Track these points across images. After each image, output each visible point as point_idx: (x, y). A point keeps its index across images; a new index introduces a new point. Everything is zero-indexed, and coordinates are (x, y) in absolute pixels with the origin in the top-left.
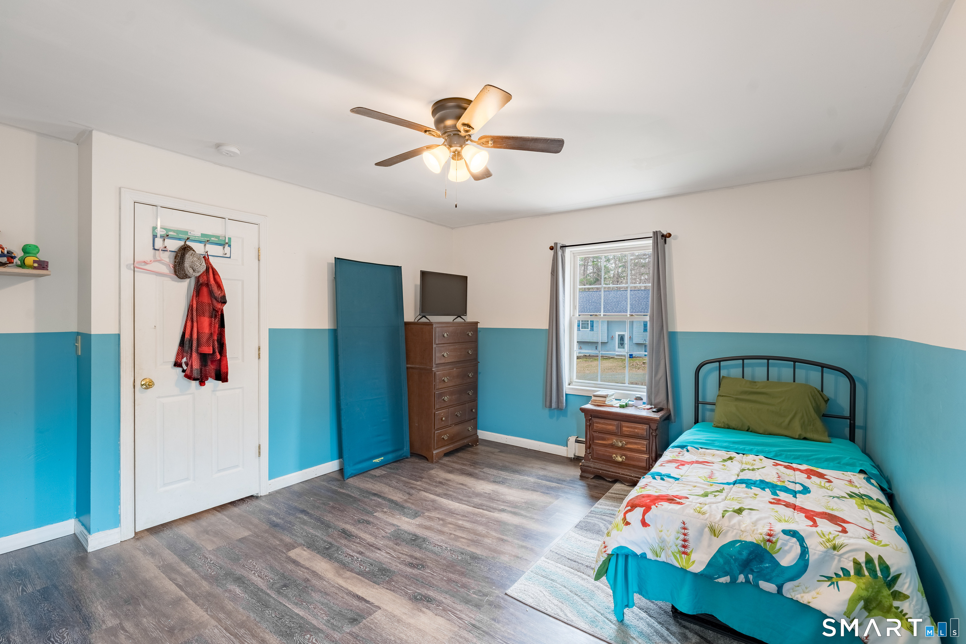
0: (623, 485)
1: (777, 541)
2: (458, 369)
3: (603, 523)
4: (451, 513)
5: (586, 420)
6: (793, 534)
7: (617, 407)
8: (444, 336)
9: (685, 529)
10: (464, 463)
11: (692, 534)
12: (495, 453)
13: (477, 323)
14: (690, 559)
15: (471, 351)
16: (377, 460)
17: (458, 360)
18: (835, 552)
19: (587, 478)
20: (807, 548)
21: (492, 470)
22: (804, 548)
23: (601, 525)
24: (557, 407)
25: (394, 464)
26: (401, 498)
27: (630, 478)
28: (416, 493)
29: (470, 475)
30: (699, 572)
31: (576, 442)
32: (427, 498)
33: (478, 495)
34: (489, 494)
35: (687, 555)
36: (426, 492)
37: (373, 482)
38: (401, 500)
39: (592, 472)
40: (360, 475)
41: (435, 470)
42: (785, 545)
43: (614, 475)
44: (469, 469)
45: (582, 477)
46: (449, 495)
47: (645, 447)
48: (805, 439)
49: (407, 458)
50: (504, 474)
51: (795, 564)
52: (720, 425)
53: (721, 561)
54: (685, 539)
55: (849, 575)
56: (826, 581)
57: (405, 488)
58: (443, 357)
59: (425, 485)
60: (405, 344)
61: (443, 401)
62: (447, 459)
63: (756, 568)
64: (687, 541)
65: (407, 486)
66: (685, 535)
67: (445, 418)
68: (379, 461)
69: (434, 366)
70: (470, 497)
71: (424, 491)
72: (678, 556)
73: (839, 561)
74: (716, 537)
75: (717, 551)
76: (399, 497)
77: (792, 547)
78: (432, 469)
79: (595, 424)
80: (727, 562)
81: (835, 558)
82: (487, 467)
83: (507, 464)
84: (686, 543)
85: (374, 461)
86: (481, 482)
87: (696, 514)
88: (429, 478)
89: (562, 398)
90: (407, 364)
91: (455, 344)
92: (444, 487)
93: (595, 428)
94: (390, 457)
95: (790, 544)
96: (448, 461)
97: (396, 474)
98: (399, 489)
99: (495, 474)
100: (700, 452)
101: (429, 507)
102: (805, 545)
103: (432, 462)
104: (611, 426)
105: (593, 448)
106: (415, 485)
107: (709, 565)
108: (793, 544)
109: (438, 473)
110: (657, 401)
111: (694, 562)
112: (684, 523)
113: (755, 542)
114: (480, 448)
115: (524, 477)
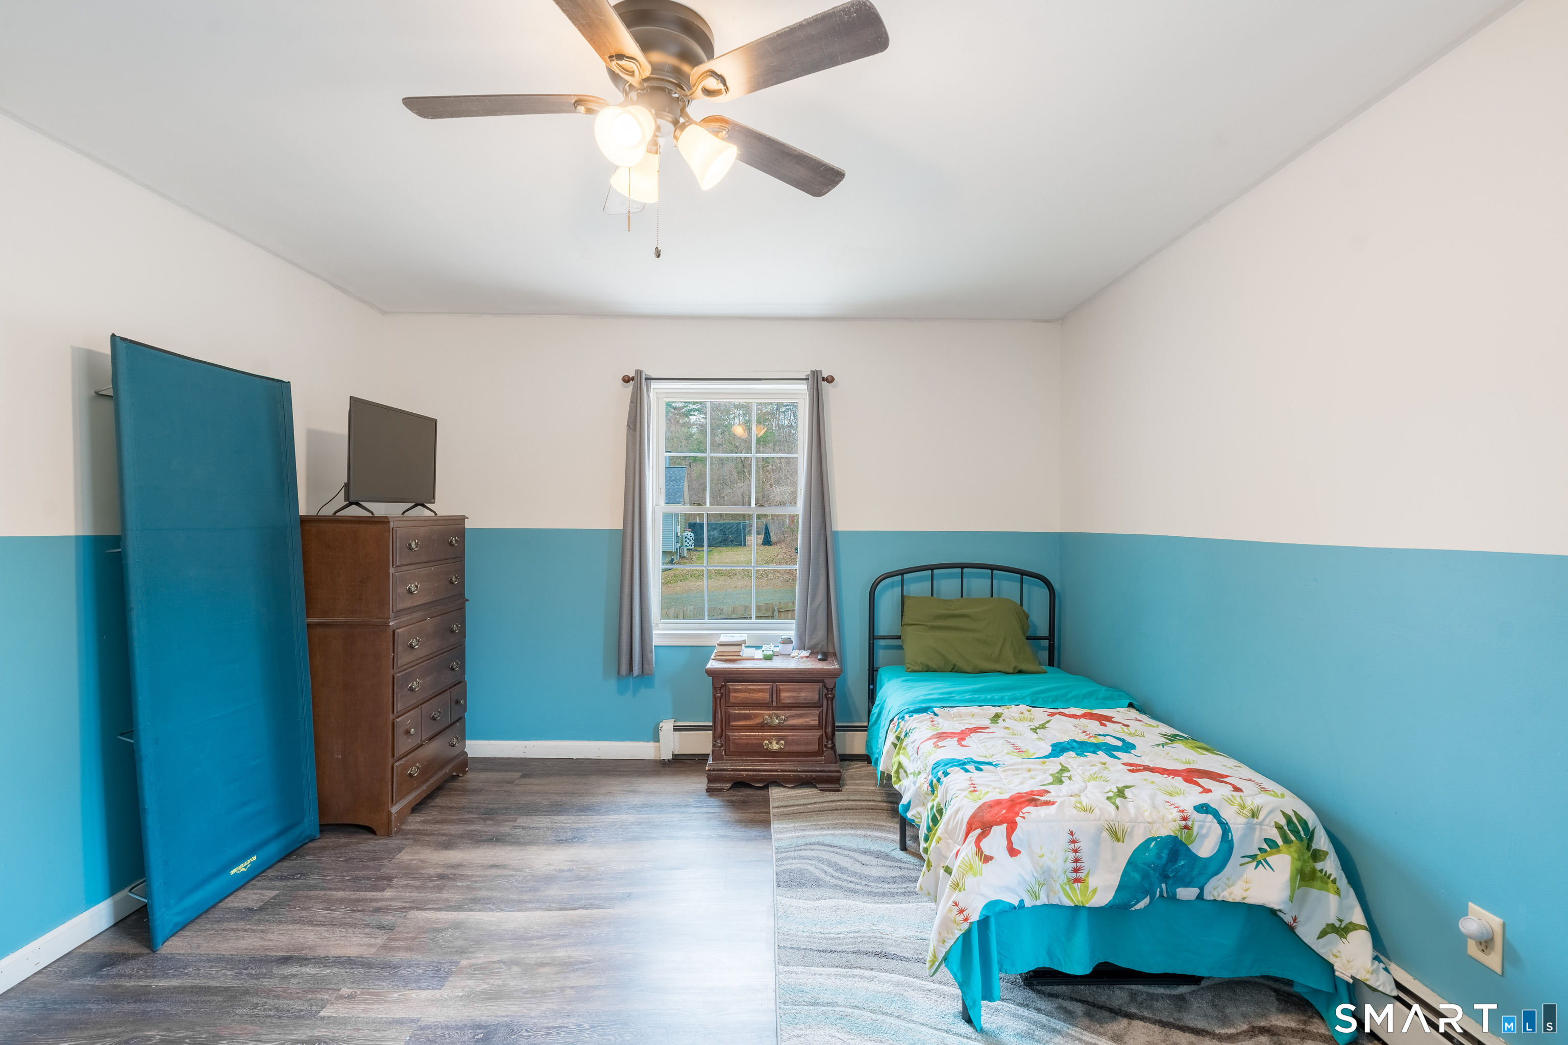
0: (783, 789)
1: (1193, 824)
2: (435, 619)
3: (811, 865)
4: (521, 939)
5: (715, 689)
6: (1203, 809)
7: (761, 659)
8: (410, 548)
9: (1074, 842)
10: (464, 817)
11: (1084, 845)
12: (517, 782)
13: (463, 519)
14: (1087, 887)
15: (457, 577)
16: (240, 867)
17: (434, 599)
18: (1255, 820)
19: (720, 790)
20: (1227, 823)
21: (535, 818)
22: (1224, 825)
23: (811, 868)
24: (641, 673)
25: (286, 864)
26: (370, 946)
27: (794, 775)
28: (400, 920)
29: (497, 840)
30: (1107, 905)
31: (675, 730)
32: (436, 923)
33: (549, 879)
34: (569, 870)
35: (1081, 882)
36: (423, 909)
37: (254, 928)
38: (373, 950)
39: (729, 777)
40: (199, 921)
41: (407, 850)
42: (1201, 827)
43: (768, 775)
44: (487, 829)
45: (710, 791)
46: (484, 899)
47: (817, 719)
48: (1020, 672)
49: (312, 840)
50: (566, 821)
51: (1218, 851)
52: (916, 668)
53: (1137, 876)
54: (1076, 859)
55: (1277, 846)
56: (1250, 862)
57: (359, 916)
58: (409, 595)
59: (408, 894)
60: (302, 568)
61: (409, 692)
62: (418, 818)
63: (1172, 872)
64: (1079, 860)
65: (362, 911)
66: (1076, 851)
67: (415, 730)
68: (245, 867)
69: (392, 615)
70: (536, 890)
71: (418, 909)
72: (1067, 888)
73: (1261, 830)
74: (1121, 843)
75: (1127, 864)
76: (361, 945)
77: (1210, 827)
78: (400, 850)
79: (732, 694)
80: (1145, 876)
81: (1255, 828)
82: (521, 814)
83: (558, 799)
84: (1079, 864)
85: (232, 872)
86: (533, 850)
87: (1083, 813)
88: (406, 875)
89: (649, 655)
90: (308, 616)
91: (429, 564)
92: (459, 884)
93: (732, 700)
94: (273, 849)
95: (1207, 824)
96: (424, 822)
97: (310, 888)
98: (345, 924)
99: (549, 825)
100: (954, 714)
101: (459, 943)
102: (1224, 821)
103: (388, 835)
104: (761, 692)
105: (728, 737)
106: (382, 900)
107: (1120, 888)
108: (1210, 824)
109: (422, 857)
110: (814, 642)
111: (1095, 891)
112: (1072, 833)
113: (1173, 834)
114: (473, 777)
115: (611, 817)
